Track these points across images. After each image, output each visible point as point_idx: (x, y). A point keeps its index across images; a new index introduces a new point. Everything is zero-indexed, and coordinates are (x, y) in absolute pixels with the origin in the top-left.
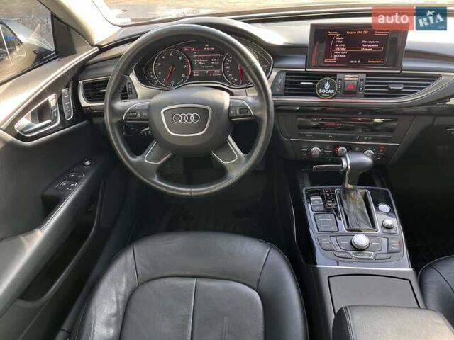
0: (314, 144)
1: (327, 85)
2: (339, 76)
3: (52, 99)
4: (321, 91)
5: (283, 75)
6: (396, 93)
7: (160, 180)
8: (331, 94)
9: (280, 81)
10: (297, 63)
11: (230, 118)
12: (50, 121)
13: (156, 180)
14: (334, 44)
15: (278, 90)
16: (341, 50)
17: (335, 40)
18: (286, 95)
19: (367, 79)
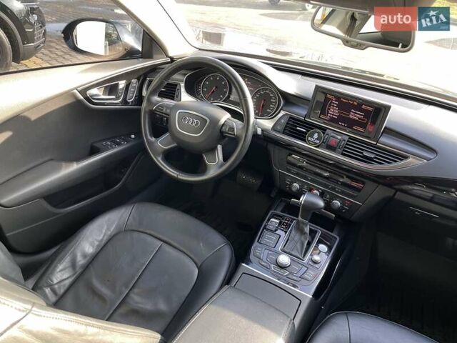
0: (296, 181)
1: (316, 136)
2: (328, 131)
3: (122, 84)
4: (309, 139)
5: (287, 118)
6: (367, 160)
7: (162, 159)
8: (316, 143)
9: (283, 121)
10: (300, 112)
11: (221, 132)
12: (114, 97)
13: (160, 159)
14: (330, 105)
15: (279, 128)
16: (334, 112)
17: (332, 102)
18: (284, 133)
19: (348, 141)
